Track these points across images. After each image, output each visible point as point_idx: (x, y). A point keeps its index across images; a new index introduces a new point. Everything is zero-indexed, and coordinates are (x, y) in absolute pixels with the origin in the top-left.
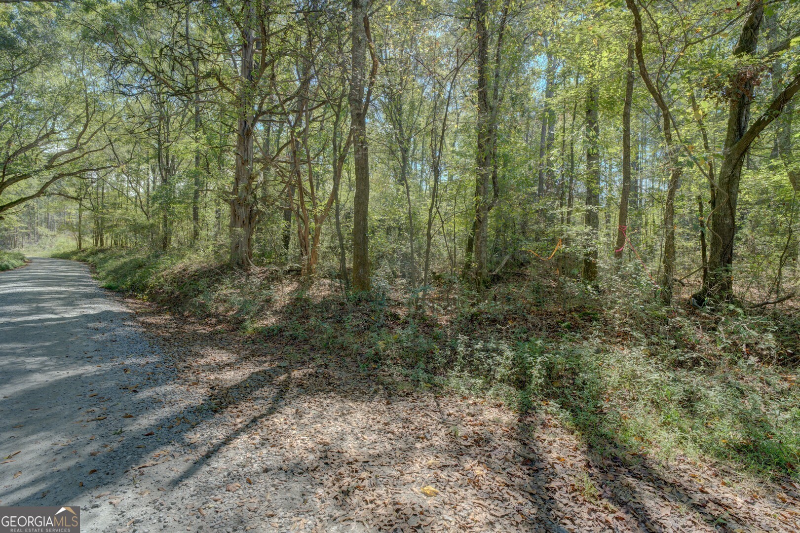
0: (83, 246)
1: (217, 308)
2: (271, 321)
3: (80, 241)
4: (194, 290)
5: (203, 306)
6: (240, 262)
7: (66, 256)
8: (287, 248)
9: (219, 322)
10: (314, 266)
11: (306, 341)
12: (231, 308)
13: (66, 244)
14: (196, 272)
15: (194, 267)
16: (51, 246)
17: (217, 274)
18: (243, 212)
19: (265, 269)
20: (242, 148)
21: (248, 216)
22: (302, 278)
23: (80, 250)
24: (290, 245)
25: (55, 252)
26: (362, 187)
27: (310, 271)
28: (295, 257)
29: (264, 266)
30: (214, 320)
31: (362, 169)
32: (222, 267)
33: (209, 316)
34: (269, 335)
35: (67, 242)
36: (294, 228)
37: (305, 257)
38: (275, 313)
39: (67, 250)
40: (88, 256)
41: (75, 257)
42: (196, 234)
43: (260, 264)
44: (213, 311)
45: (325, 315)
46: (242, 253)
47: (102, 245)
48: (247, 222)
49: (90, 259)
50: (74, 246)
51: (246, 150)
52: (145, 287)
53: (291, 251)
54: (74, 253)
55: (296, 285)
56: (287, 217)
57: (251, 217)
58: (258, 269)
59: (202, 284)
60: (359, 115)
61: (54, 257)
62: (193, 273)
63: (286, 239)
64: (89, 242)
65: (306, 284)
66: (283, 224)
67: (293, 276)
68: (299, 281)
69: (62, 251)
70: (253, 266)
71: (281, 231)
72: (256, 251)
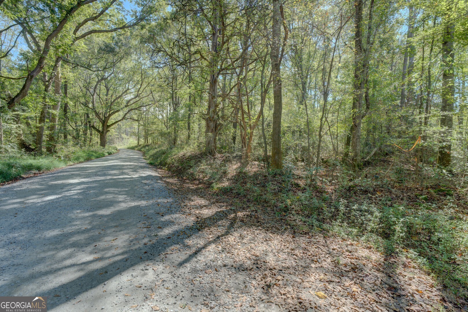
0: (140, 143)
1: (199, 176)
2: (226, 184)
3: (138, 141)
4: (188, 166)
5: (192, 174)
6: (210, 152)
7: (133, 148)
9: (200, 183)
10: (249, 154)
11: (245, 196)
12: (206, 176)
14: (189, 156)
15: (189, 154)
16: (127, 143)
17: (199, 158)
18: (212, 124)
19: (223, 155)
20: (212, 90)
21: (214, 126)
23: (138, 145)
24: (236, 142)
25: (129, 146)
26: (278, 108)
27: (247, 157)
28: (239, 149)
30: (197, 182)
31: (278, 96)
32: (201, 154)
33: (195, 180)
34: (225, 191)
35: (133, 141)
36: (238, 132)
37: (244, 149)
38: (228, 180)
39: (133, 145)
40: (142, 148)
41: (136, 149)
42: (189, 136)
43: (220, 152)
44: (197, 177)
45: (256, 182)
46: (211, 146)
47: (147, 143)
48: (214, 130)
49: (143, 150)
50: (136, 143)
51: (214, 91)
52: (166, 163)
53: (236, 145)
54: (136, 147)
55: (239, 164)
56: (235, 126)
57: (216, 127)
58: (219, 155)
59: (192, 162)
60: (276, 65)
61: (128, 148)
62: (188, 157)
63: (234, 138)
64: (142, 141)
65: (244, 165)
66: (232, 130)
67: (238, 159)
68: (241, 162)
69: (131, 146)
70: (217, 153)
71: (231, 134)
72: (218, 146)
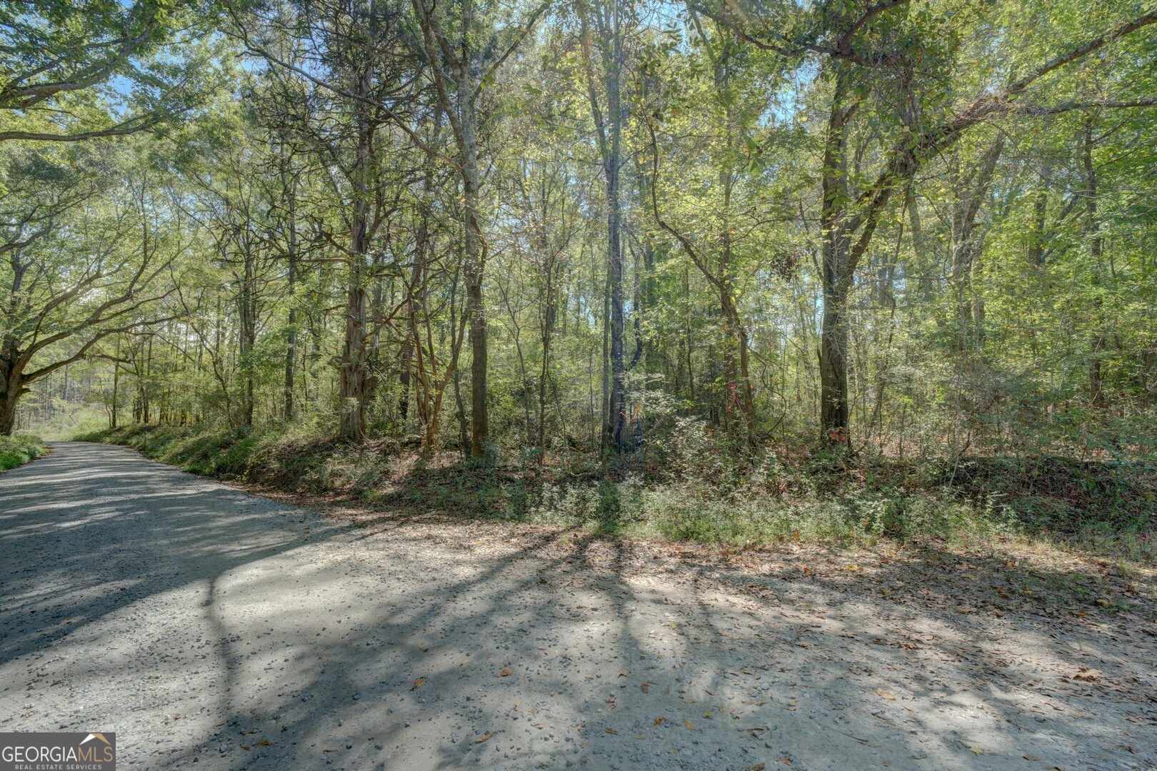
0: (118, 424)
1: (333, 482)
2: (390, 490)
3: (114, 416)
4: (304, 467)
5: (317, 482)
6: (352, 435)
7: (94, 438)
8: (405, 417)
9: (338, 494)
10: (435, 436)
12: (348, 482)
13: (92, 422)
14: (303, 447)
15: (301, 443)
16: (70, 425)
17: (327, 448)
18: (355, 379)
19: (380, 442)
20: (354, 309)
21: (360, 383)
22: (421, 450)
23: (114, 429)
24: (409, 414)
25: (78, 433)
26: (479, 355)
27: (430, 441)
28: (414, 427)
29: (378, 438)
31: (479, 337)
32: (331, 441)
34: (390, 500)
35: (95, 418)
36: (412, 392)
37: (424, 426)
38: (394, 483)
39: (96, 430)
40: (128, 437)
41: (108, 439)
42: (290, 403)
43: (374, 436)
45: (443, 481)
46: (353, 424)
47: (146, 421)
48: (359, 389)
49: (134, 441)
50: (105, 424)
51: (359, 309)
52: (243, 467)
53: (409, 421)
54: (105, 434)
55: (415, 457)
56: (405, 380)
57: (363, 384)
58: (372, 442)
59: (313, 459)
60: (473, 288)
61: (78, 439)
62: (300, 449)
63: (404, 406)
64: (127, 417)
65: (427, 456)
66: (399, 388)
67: (412, 449)
68: (418, 454)
69: (88, 432)
70: (366, 438)
71: (398, 398)
72: (369, 423)
